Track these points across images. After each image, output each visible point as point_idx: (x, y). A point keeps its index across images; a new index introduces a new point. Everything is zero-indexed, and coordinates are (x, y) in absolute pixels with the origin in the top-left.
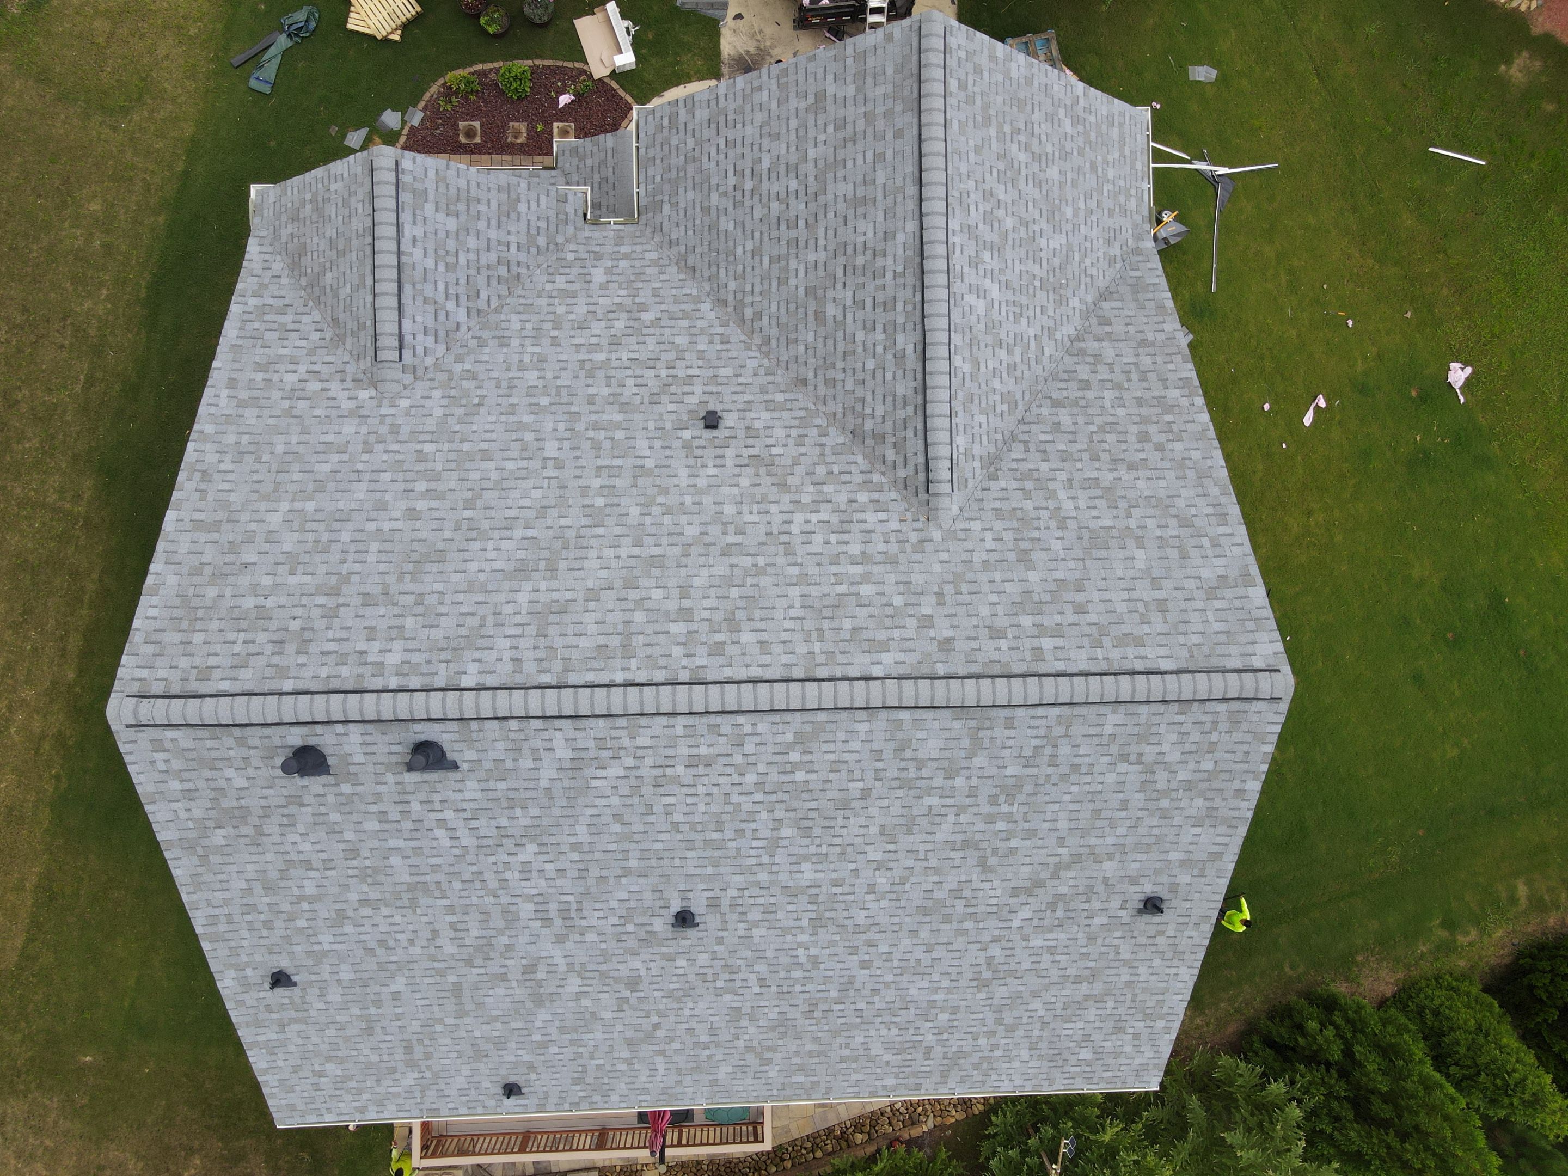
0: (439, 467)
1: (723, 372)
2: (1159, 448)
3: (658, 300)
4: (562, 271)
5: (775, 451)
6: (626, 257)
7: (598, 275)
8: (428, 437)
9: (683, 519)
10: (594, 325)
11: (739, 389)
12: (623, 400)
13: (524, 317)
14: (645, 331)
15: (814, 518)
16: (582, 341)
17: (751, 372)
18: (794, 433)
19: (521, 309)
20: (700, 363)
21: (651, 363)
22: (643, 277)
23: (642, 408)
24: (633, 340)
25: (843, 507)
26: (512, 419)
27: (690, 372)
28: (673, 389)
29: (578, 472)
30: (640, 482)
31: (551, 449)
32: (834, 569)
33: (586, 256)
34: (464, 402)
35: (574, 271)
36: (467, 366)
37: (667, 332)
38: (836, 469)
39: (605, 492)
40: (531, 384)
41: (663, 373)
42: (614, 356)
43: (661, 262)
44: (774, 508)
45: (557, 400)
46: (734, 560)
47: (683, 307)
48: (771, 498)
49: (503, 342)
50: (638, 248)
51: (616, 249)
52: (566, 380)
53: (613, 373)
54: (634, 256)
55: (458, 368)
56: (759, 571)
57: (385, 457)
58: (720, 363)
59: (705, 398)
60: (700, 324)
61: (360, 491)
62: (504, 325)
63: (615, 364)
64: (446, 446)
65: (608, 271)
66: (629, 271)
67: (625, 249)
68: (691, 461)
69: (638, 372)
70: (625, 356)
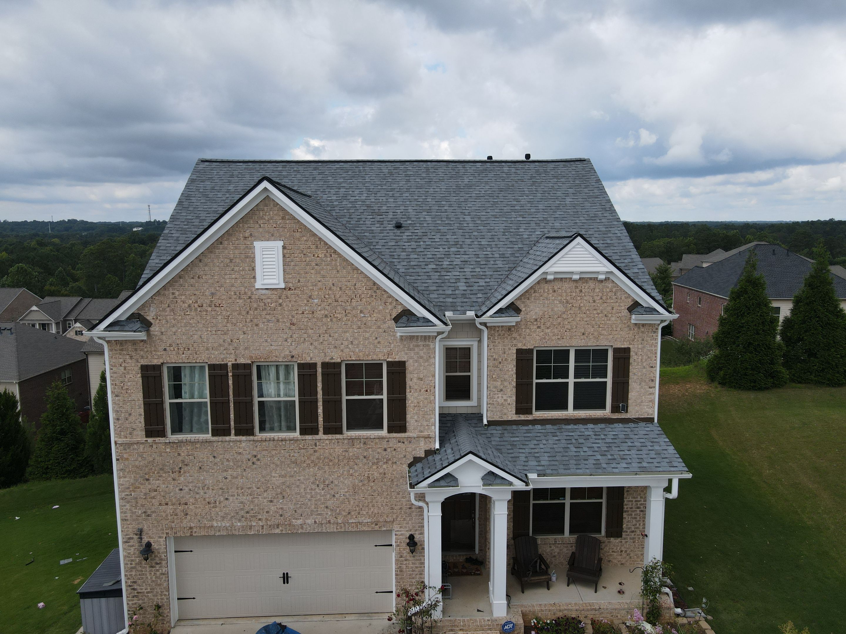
0: (513, 213)
1: (393, 244)
2: (198, 217)
3: (428, 274)
4: (483, 288)
5: (371, 217)
6: (449, 296)
7: (462, 286)
8: (522, 222)
9: (410, 198)
10: (459, 263)
11: (385, 238)
12: (440, 234)
13: (496, 266)
14: (432, 260)
15: (357, 198)
16: (463, 256)
17: (379, 244)
18: (361, 222)
19: (499, 270)
20: (404, 247)
21: (428, 247)
22: (437, 285)
23: (430, 231)
24: (438, 256)
25: (345, 201)
26: (488, 228)
27: (409, 244)
28: (417, 237)
29: (455, 211)
30: (428, 208)
31: (468, 218)
32: (352, 185)
33: (471, 296)
34: (512, 234)
35: (475, 288)
36: (516, 246)
37: (421, 260)
38: (345, 211)
39: (442, 205)
40: (484, 240)
41: (422, 243)
42: (447, 250)
43: (428, 293)
44: (373, 200)
45: (470, 234)
46: (389, 188)
47: (414, 271)
48: (374, 203)
49: (502, 256)
50: (442, 300)
51: (454, 300)
52: (468, 241)
53: (445, 243)
54: (444, 296)
55: (520, 246)
56: (381, 185)
57: (537, 216)
58: (394, 247)
59: (401, 234)
60: (405, 263)
61: (541, 207)
62: (505, 262)
63: (446, 247)
64: (513, 219)
65: (457, 288)
66: (445, 288)
67: (450, 300)
68: (407, 214)
69: (434, 243)
70: (441, 250)
